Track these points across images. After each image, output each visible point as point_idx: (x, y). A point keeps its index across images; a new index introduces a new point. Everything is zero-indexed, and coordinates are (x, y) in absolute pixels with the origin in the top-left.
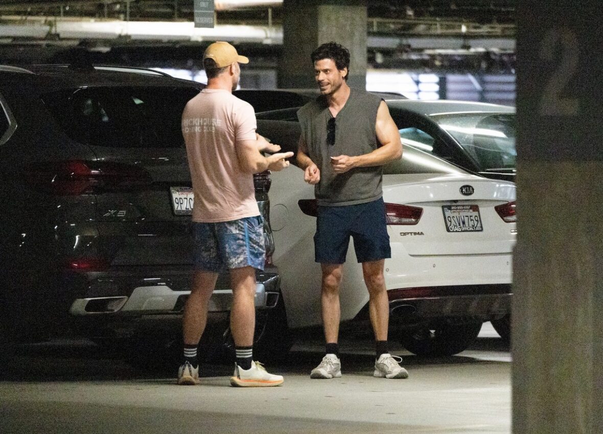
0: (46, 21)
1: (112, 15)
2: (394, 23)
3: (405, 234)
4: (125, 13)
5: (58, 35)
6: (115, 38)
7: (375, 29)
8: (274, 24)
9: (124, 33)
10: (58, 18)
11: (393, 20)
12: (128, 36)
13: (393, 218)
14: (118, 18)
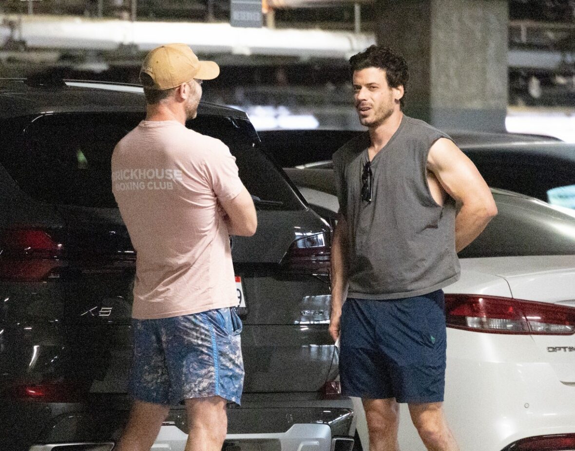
0: (5, 21)
1: (110, 12)
2: (552, 30)
3: (554, 349)
4: (129, 10)
5: (23, 43)
6: (112, 47)
7: (524, 39)
8: (364, 30)
9: (127, 40)
10: (24, 18)
11: (552, 25)
12: (133, 46)
13: (536, 323)
14: (120, 18)
